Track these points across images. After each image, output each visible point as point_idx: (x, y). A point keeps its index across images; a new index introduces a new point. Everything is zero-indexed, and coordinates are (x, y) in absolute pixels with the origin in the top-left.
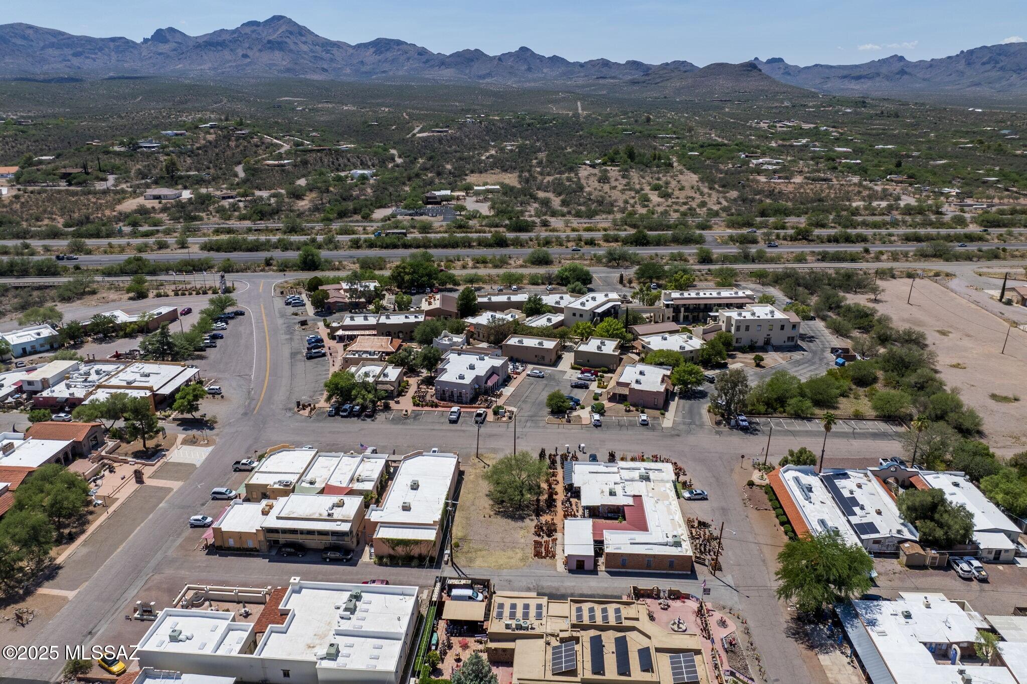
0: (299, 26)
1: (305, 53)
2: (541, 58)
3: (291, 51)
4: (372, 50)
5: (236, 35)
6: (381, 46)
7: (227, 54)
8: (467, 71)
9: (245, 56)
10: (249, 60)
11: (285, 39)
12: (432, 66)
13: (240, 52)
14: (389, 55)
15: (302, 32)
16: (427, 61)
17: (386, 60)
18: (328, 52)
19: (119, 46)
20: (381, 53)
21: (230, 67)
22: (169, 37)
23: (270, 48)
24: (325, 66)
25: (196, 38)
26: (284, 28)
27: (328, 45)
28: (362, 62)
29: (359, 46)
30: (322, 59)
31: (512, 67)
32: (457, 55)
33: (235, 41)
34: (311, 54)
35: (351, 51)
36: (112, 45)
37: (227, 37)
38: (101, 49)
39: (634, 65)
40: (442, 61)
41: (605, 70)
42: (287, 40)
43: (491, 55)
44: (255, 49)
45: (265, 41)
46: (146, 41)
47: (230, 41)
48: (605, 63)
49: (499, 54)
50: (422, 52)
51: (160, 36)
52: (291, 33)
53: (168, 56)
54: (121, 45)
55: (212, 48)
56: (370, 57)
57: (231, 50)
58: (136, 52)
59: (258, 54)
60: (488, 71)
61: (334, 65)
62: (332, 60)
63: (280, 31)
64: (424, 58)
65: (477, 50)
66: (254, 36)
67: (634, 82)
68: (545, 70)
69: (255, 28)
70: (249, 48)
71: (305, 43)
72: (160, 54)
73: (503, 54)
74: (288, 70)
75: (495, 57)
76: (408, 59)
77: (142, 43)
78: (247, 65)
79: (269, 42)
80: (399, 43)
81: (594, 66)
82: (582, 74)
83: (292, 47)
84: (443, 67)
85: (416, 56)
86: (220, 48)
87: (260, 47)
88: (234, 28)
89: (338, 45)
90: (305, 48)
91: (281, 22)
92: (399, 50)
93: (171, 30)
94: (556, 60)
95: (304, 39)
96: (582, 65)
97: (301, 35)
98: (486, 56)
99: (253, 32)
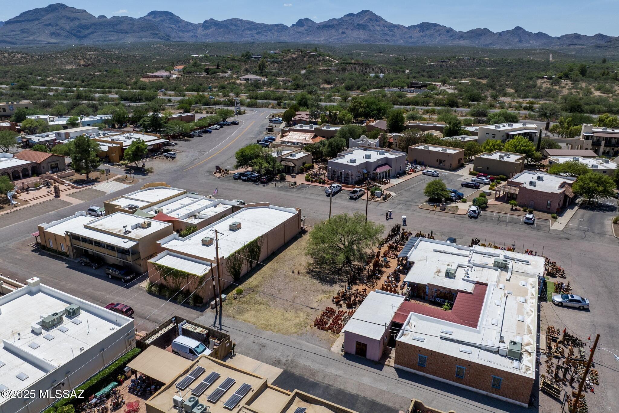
0: (376, 16)
1: (378, 31)
2: (530, 34)
3: (370, 30)
4: (418, 29)
5: (340, 22)
6: (424, 27)
7: (334, 32)
8: (477, 42)
9: (343, 33)
10: (345, 35)
11: (367, 24)
12: (454, 39)
13: (341, 31)
14: (428, 32)
15: (378, 19)
16: (452, 36)
17: (426, 36)
18: (391, 31)
19: (279, 29)
20: (423, 31)
21: (334, 39)
22: (305, 23)
23: (358, 28)
24: (388, 39)
25: (319, 23)
26: (367, 17)
27: (392, 27)
28: (411, 36)
29: (410, 27)
30: (387, 34)
31: (508, 39)
32: (472, 31)
33: (339, 24)
34: (381, 32)
35: (405, 30)
36: (276, 28)
37: (335, 23)
38: (270, 30)
39: (600, 36)
40: (461, 36)
41: (576, 41)
42: (369, 24)
43: (495, 32)
44: (350, 29)
45: (356, 25)
46: (293, 25)
47: (337, 25)
48: (577, 36)
49: (500, 31)
50: (450, 30)
51: (301, 23)
52: (371, 20)
53: (303, 34)
54: (281, 28)
55: (326, 28)
56: (416, 34)
57: (336, 30)
58: (287, 32)
59: (350, 32)
60: (491, 42)
61: (394, 38)
62: (393, 36)
63: (366, 19)
64: (450, 34)
65: (485, 29)
66: (350, 21)
67: (598, 47)
68: (531, 42)
69: (352, 17)
70: (346, 28)
71: (378, 26)
72: (299, 32)
73: (503, 32)
74: (366, 40)
75: (497, 33)
76: (440, 35)
77: (291, 27)
78: (343, 38)
79: (358, 25)
80: (435, 25)
81: (568, 38)
82: (559, 44)
83: (371, 28)
84: (462, 39)
85: (445, 33)
86: (330, 28)
87: (352, 28)
88: (340, 18)
89: (398, 27)
90: (378, 28)
91: (367, 13)
92: (434, 29)
93: (307, 19)
94: (540, 35)
95: (378, 23)
96: (558, 38)
97: (377, 21)
98: (491, 32)
99: (350, 20)
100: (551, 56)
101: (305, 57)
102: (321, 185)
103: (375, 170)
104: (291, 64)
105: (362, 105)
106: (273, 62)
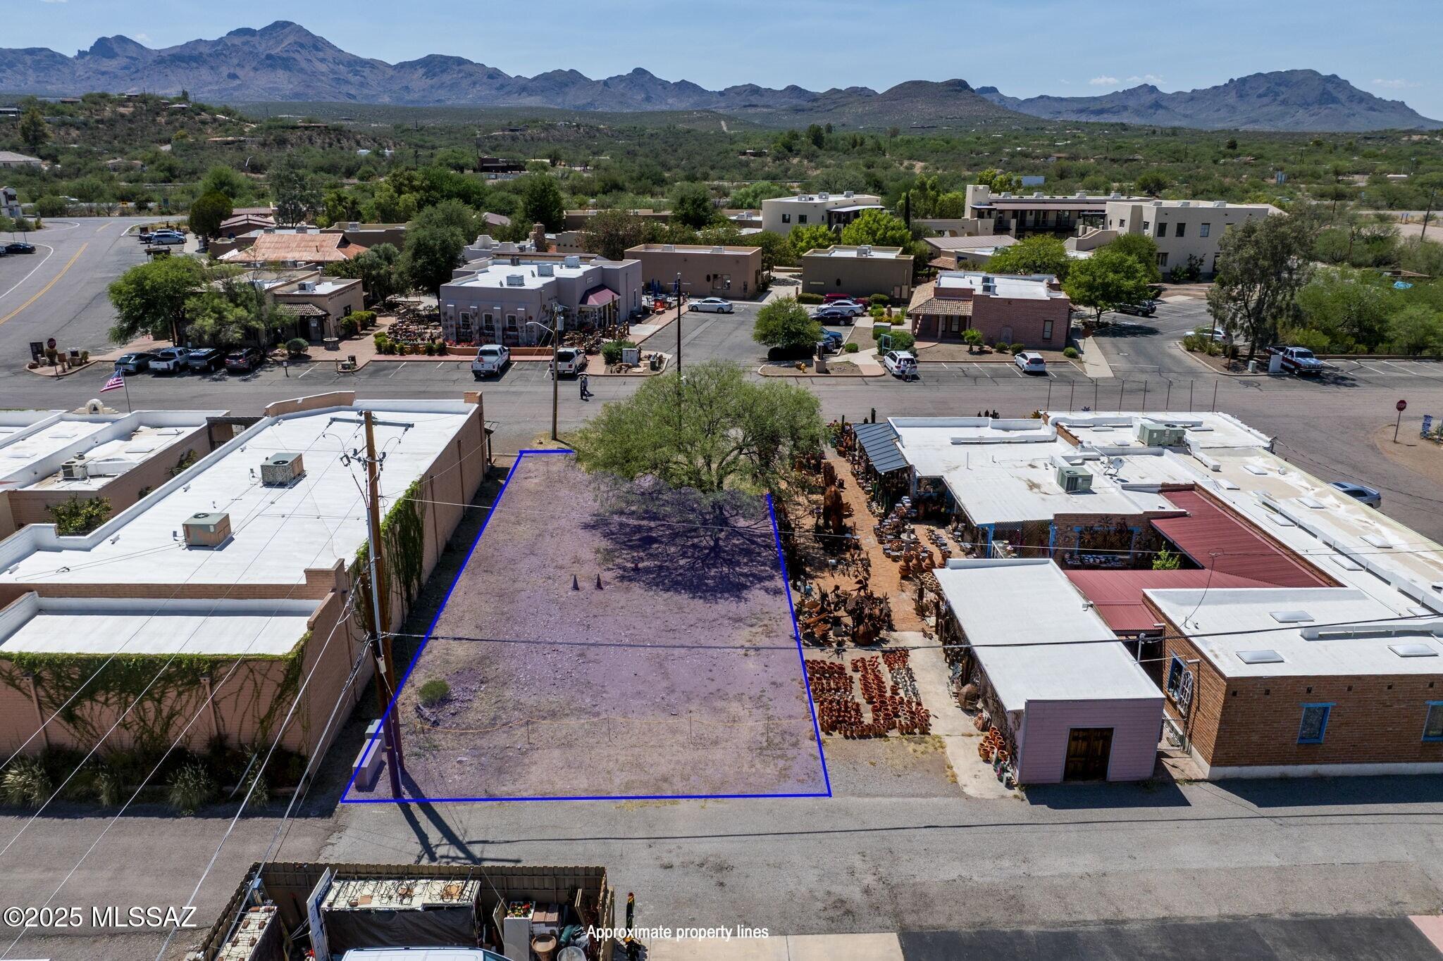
0: (313, 36)
1: (323, 74)
2: (664, 84)
3: (302, 70)
4: (421, 71)
5: (219, 48)
6: (435, 65)
7: (205, 73)
8: (560, 100)
9: (233, 76)
10: (238, 82)
11: (292, 55)
12: (509, 93)
13: (225, 71)
14: (446, 78)
15: (317, 44)
16: (502, 87)
17: (442, 86)
18: (356, 73)
19: (39, 61)
20: (434, 75)
21: (209, 92)
22: (117, 50)
23: (271, 66)
24: (353, 92)
25: (160, 51)
26: (291, 39)
27: (356, 64)
28: (407, 87)
29: (402, 66)
30: (347, 82)
31: (623, 95)
32: (545, 77)
33: (217, 55)
34: (331, 76)
35: (391, 72)
36: (28, 59)
37: (205, 50)
38: (11, 65)
39: (794, 90)
40: (523, 86)
41: (754, 99)
42: (297, 56)
43: (594, 79)
44: (248, 68)
45: (263, 57)
46: (82, 54)
47: (210, 55)
48: (754, 90)
49: (605, 78)
50: (494, 74)
51: (103, 47)
52: (302, 46)
53: (116, 77)
54: (44, 60)
55: (183, 65)
56: (418, 81)
57: (212, 68)
58: (66, 70)
59: (252, 74)
60: (589, 100)
61: (366, 91)
62: (362, 85)
63: (286, 43)
64: (497, 83)
65: (572, 71)
66: (246, 48)
67: (797, 110)
68: (670, 101)
69: (247, 38)
70: (238, 65)
71: (322, 60)
72: (103, 73)
73: (611, 78)
74: (297, 95)
75: (598, 82)
76: (475, 83)
77: (76, 58)
78: (234, 89)
79: (269, 57)
80: (460, 61)
81: (738, 94)
82: (723, 105)
83: (304, 65)
84: (524, 94)
85: (485, 79)
86: (194, 65)
87: (254, 64)
88: (216, 38)
89: (372, 64)
90: (323, 67)
91: (287, 30)
92: (460, 71)
93: (121, 40)
94: (685, 87)
95: (321, 55)
96: (721, 94)
97: (317, 48)
98: (586, 79)
99: (244, 44)
100: (723, 123)
101: (158, 114)
102: (436, 358)
103: (584, 300)
104: (120, 129)
105: (416, 183)
106: (64, 124)
